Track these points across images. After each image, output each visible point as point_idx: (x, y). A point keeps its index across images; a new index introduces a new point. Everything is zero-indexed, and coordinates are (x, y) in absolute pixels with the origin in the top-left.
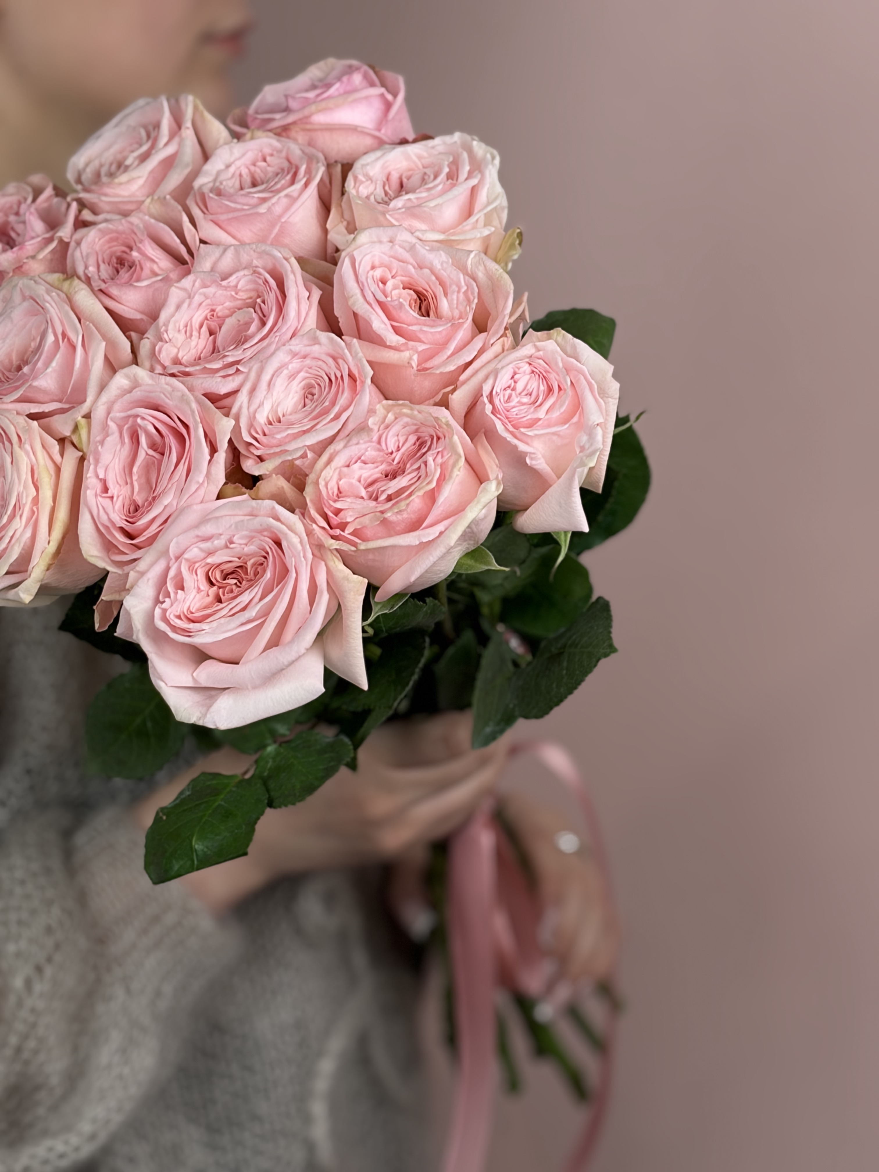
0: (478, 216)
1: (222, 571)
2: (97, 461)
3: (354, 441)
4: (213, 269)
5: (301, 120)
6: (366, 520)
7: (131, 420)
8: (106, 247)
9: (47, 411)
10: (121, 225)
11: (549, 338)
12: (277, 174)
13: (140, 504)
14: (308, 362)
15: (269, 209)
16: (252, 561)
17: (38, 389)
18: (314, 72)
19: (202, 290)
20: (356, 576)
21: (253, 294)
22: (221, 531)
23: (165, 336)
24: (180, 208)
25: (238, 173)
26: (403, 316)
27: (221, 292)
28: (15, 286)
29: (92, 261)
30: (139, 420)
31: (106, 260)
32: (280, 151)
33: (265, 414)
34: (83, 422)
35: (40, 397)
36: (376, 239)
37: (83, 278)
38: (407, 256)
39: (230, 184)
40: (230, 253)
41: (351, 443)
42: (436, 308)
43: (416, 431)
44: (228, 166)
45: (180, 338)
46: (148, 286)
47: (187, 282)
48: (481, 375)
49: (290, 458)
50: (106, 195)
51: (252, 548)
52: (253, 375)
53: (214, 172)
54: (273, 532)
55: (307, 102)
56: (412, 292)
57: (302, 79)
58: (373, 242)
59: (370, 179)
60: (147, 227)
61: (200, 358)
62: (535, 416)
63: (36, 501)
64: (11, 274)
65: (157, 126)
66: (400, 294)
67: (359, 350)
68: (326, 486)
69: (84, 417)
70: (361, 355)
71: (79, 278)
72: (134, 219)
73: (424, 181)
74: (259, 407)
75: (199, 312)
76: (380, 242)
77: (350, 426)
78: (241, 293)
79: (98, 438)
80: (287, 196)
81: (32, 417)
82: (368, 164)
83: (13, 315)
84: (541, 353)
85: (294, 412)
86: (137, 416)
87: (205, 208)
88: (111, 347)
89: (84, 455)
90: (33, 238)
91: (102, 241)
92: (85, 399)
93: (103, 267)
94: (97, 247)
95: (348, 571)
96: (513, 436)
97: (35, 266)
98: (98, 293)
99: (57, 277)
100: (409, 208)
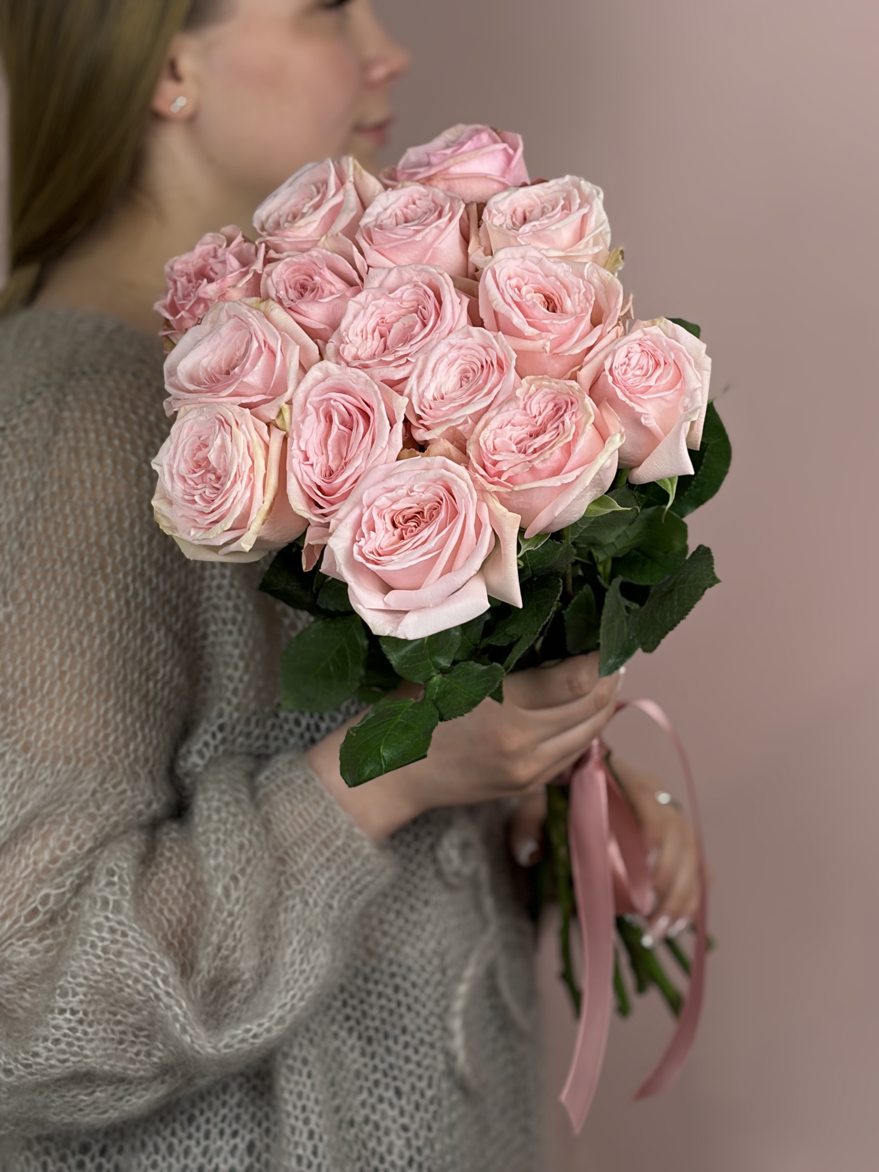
0: (588, 238)
1: (404, 517)
2: (299, 437)
3: (505, 408)
4: (381, 286)
5: (440, 171)
6: (518, 469)
7: (325, 403)
8: (292, 276)
9: (254, 401)
10: (304, 258)
11: (652, 325)
12: (426, 213)
13: (334, 469)
14: (463, 351)
15: (424, 238)
16: (428, 506)
17: (247, 385)
18: (448, 135)
19: (373, 302)
20: (511, 513)
21: (415, 303)
22: (403, 483)
23: (347, 339)
24: (350, 242)
25: (394, 214)
26: (535, 313)
27: (388, 303)
28: (223, 308)
29: (281, 286)
30: (332, 402)
31: (293, 286)
32: (426, 196)
33: (431, 393)
34: (286, 407)
35: (248, 391)
36: (510, 256)
37: (276, 299)
38: (535, 268)
39: (389, 222)
40: (394, 273)
41: (502, 410)
42: (562, 307)
43: (554, 399)
44: (386, 209)
45: (359, 340)
46: (329, 302)
47: (360, 297)
48: (601, 356)
49: (454, 424)
50: (288, 237)
51: (428, 495)
52: (420, 364)
53: (375, 214)
54: (444, 481)
55: (445, 158)
56: (542, 296)
57: (438, 142)
58: (509, 259)
59: (500, 212)
60: (325, 257)
61: (374, 355)
62: (647, 384)
63: (252, 469)
64: (217, 300)
65: (325, 183)
66: (532, 297)
67: (504, 339)
68: (485, 444)
69: (286, 403)
70: (506, 343)
71: (273, 300)
72: (314, 253)
73: (543, 213)
74: (426, 388)
75: (372, 320)
76: (514, 258)
77: (501, 398)
78: (405, 303)
79: (299, 419)
80: (436, 227)
81: (243, 405)
82: (498, 202)
83: (221, 331)
84: (648, 337)
85: (454, 391)
86: (330, 399)
87: (370, 240)
88: (304, 350)
89: (287, 433)
90: (231, 272)
91: (288, 272)
92: (286, 391)
93: (290, 291)
94: (284, 277)
95: (505, 510)
96: (631, 400)
97: (235, 294)
98: (289, 311)
99: (254, 300)
100: (534, 232)
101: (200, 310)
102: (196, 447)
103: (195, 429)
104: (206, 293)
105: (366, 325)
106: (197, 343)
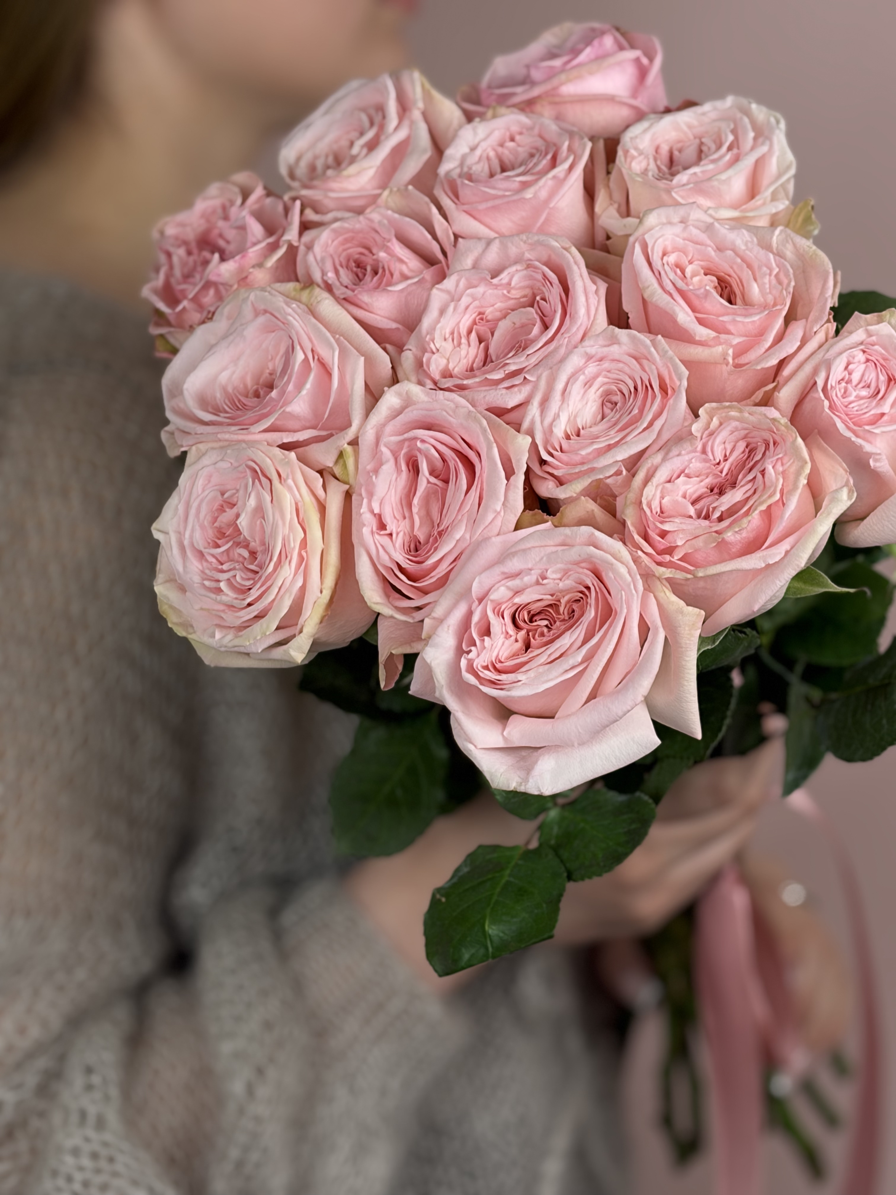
0: (773, 188)
1: (529, 612)
2: (371, 495)
3: (675, 451)
4: (475, 266)
5: (546, 92)
6: (699, 543)
7: (406, 444)
8: (341, 249)
9: (301, 439)
10: (359, 223)
11: (880, 321)
12: (533, 157)
13: (422, 539)
14: (606, 365)
15: (535, 194)
16: (566, 598)
17: (291, 415)
19: (468, 291)
20: (690, 608)
21: (528, 292)
22: (530, 566)
23: (432, 346)
24: (427, 199)
25: (485, 155)
26: (708, 305)
27: (490, 291)
28: (245, 300)
29: (329, 266)
30: (419, 444)
31: (344, 263)
32: (530, 129)
33: (563, 428)
34: (349, 449)
35: (291, 424)
36: (664, 221)
37: (322, 285)
38: (703, 237)
39: (480, 169)
40: (495, 247)
41: (671, 454)
42: (743, 295)
43: (745, 437)
44: (473, 149)
45: (448, 346)
46: (402, 291)
47: (449, 283)
48: (808, 369)
49: (601, 477)
50: (332, 190)
51: (568, 583)
52: (543, 384)
53: (458, 155)
54: (591, 563)
55: (553, 72)
56: (715, 279)
58: (664, 224)
59: (639, 152)
60: (390, 222)
61: (472, 370)
62: (879, 411)
63: (304, 544)
64: (235, 286)
65: (381, 109)
66: (701, 281)
67: (667, 347)
68: (650, 508)
69: (349, 444)
70: (670, 353)
71: (319, 286)
72: (375, 215)
73: (702, 155)
74: (554, 420)
75: (467, 316)
76: (670, 223)
77: (666, 436)
78: (513, 292)
79: (369, 467)
80: (554, 177)
81: (286, 447)
82: (636, 137)
83: (245, 333)
84: (874, 338)
85: (595, 424)
86: (415, 439)
87: (456, 195)
88: (370, 363)
89: (351, 486)
90: (255, 244)
91: (336, 242)
92: (349, 425)
93: (342, 271)
94: (331, 250)
95: (682, 603)
96: (857, 436)
97: (260, 276)
98: (344, 302)
99: (291, 286)
100: (696, 183)
101: (209, 298)
102: (216, 506)
103: (215, 480)
104: (219, 275)
105: (458, 324)
106: (210, 348)
